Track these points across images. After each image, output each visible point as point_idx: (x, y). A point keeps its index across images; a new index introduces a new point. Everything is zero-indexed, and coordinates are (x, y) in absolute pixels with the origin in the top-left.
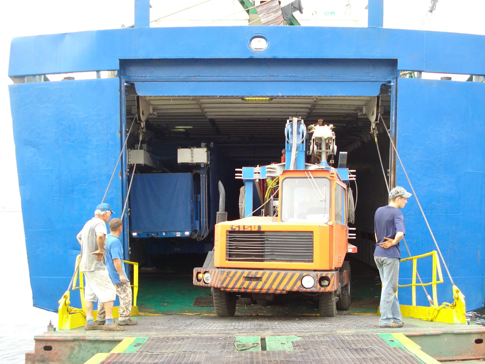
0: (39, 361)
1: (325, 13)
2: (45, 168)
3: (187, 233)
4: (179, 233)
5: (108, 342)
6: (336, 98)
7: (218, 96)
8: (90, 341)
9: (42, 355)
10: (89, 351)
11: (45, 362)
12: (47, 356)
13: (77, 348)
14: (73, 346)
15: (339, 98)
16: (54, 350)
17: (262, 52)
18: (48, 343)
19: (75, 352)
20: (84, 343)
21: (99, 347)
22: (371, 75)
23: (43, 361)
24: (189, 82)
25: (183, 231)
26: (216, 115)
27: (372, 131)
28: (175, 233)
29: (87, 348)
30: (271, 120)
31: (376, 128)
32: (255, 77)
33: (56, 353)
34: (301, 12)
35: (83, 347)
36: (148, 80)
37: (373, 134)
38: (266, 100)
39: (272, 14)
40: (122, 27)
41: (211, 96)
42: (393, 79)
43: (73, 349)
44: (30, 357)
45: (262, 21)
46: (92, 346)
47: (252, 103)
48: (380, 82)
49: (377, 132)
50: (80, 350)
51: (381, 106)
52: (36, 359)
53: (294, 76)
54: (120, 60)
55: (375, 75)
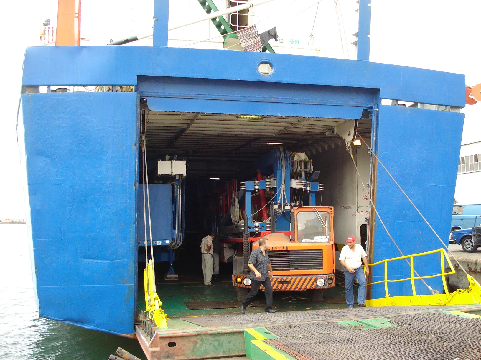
0: (164, 357)
1: (290, 41)
2: (57, 178)
3: (168, 242)
4: (160, 242)
5: (228, 334)
6: (326, 119)
7: (225, 114)
8: (212, 334)
9: (167, 352)
10: (211, 344)
11: (170, 357)
12: (172, 352)
13: (199, 341)
14: (196, 340)
15: (329, 120)
16: (178, 345)
17: (268, 76)
18: (172, 340)
19: (198, 345)
20: (206, 337)
21: (220, 339)
22: (355, 101)
23: (168, 357)
24: (198, 100)
25: (163, 240)
26: (197, 130)
27: (348, 149)
28: (156, 241)
29: (209, 341)
30: (238, 136)
31: (351, 147)
32: (258, 97)
33: (180, 349)
34: (276, 40)
35: (205, 341)
36: (161, 96)
37: (348, 151)
38: (258, 119)
39: (252, 39)
40: (110, 42)
41: (218, 113)
42: (375, 105)
43: (196, 343)
44: (155, 354)
45: (242, 45)
46: (213, 339)
47: (244, 121)
48: (363, 108)
49: (352, 150)
50: (202, 343)
51: (358, 128)
52: (161, 356)
53: (292, 99)
54: (138, 76)
55: (358, 101)
